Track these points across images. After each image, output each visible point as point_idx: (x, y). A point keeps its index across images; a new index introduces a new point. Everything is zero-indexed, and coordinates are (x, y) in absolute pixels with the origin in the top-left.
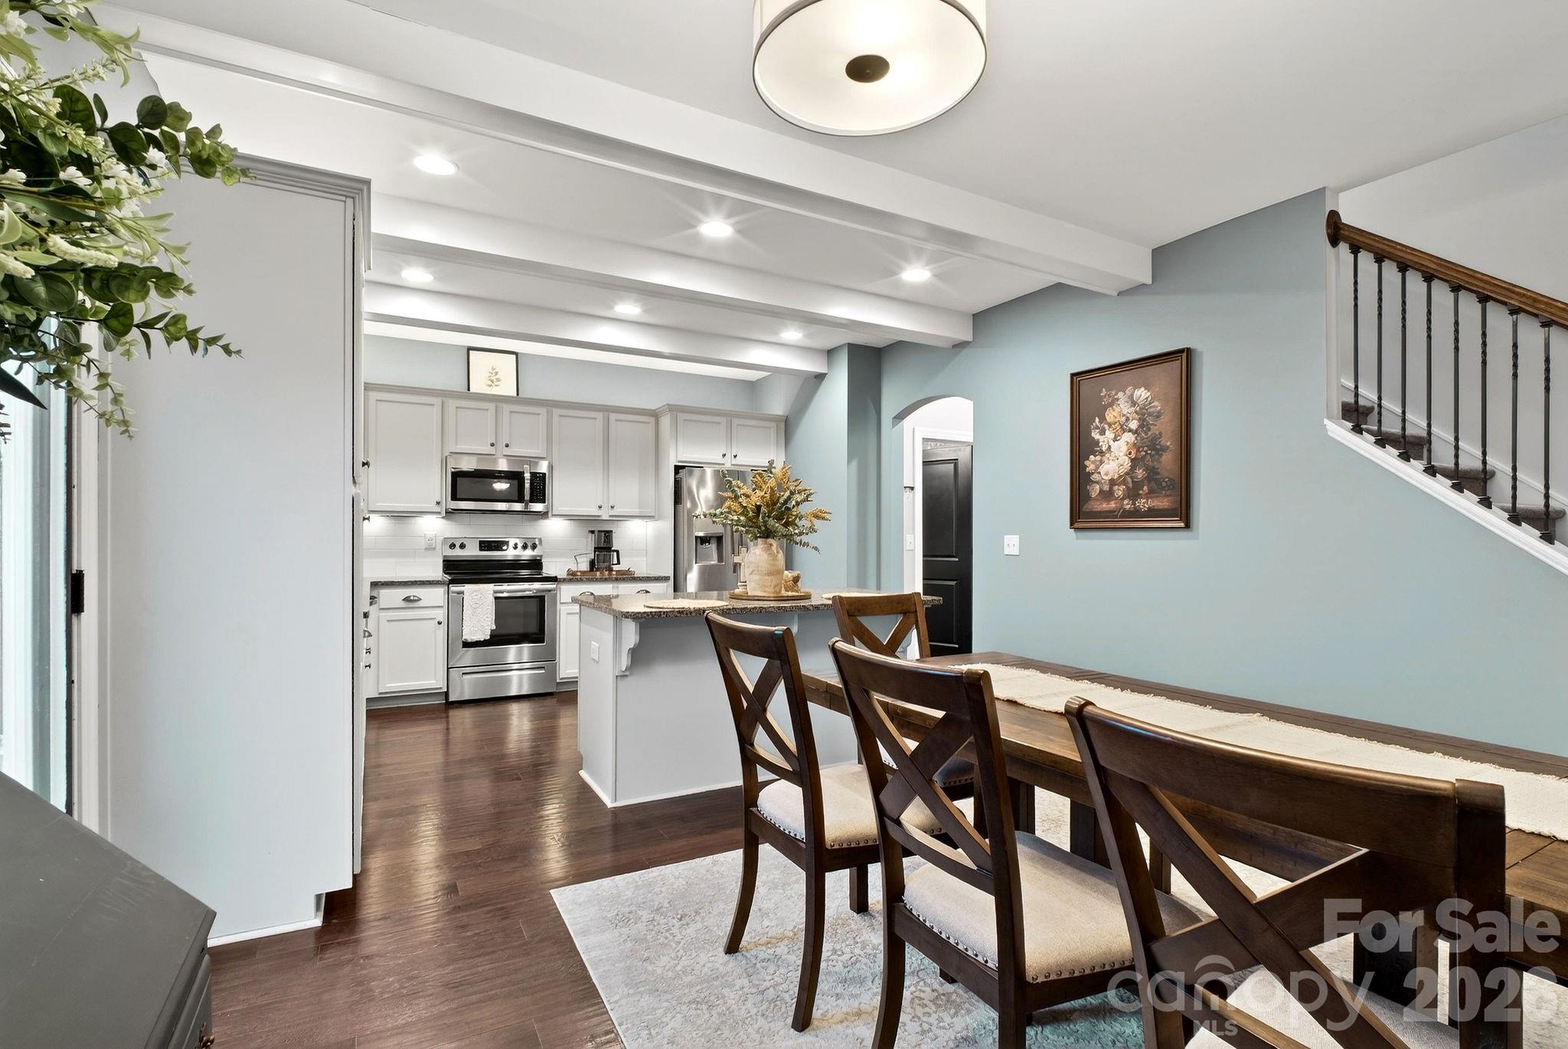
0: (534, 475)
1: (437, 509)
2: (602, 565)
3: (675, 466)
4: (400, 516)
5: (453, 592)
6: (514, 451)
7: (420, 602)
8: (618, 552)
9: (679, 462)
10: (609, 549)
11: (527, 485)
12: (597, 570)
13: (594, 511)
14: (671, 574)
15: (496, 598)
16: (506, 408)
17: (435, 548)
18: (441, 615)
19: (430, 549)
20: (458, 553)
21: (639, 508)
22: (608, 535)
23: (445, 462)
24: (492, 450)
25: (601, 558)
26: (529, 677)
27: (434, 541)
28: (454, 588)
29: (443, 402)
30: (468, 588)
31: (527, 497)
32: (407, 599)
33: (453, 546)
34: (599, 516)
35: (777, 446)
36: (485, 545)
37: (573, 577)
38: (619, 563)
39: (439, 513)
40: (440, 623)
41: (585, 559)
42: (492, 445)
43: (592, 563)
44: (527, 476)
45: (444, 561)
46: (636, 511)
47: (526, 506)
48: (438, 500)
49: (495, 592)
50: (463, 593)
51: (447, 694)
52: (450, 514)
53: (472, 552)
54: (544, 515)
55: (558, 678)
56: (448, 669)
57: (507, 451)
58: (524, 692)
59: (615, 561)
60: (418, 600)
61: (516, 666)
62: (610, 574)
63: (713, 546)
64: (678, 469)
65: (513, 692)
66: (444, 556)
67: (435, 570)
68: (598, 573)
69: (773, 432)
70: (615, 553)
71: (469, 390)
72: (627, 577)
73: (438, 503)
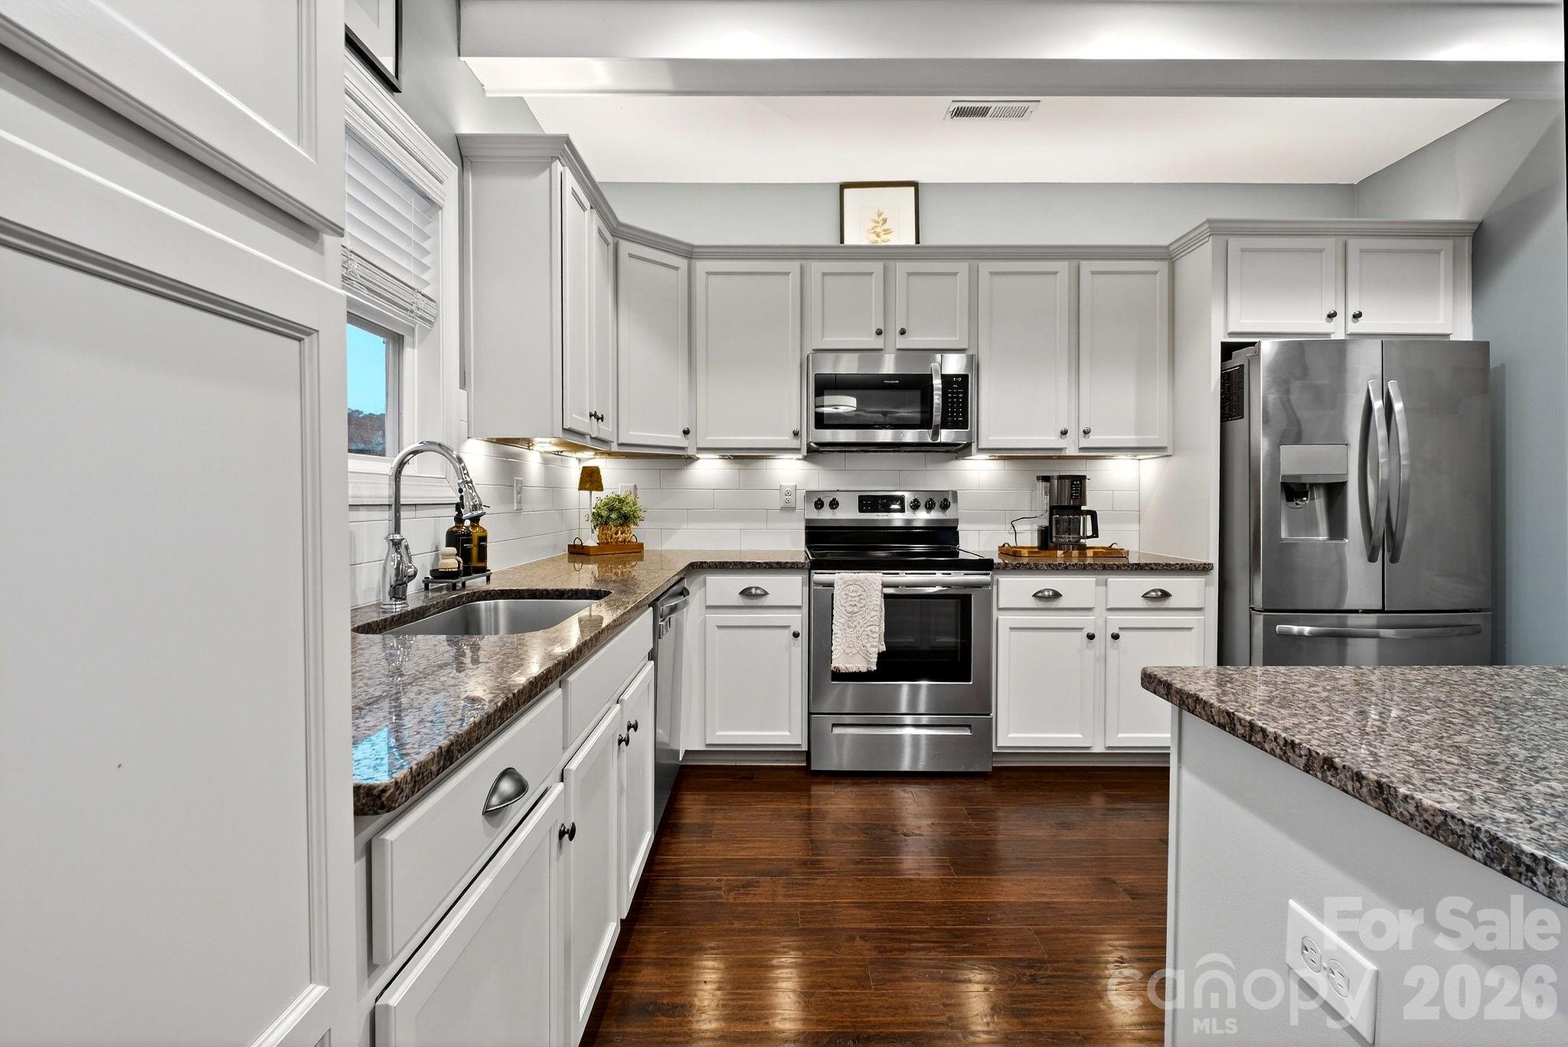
0: (946, 379)
1: (795, 444)
2: (1067, 538)
3: (1223, 344)
4: (744, 457)
5: (817, 584)
6: (913, 341)
7: (764, 598)
8: (1093, 514)
9: (1232, 334)
10: (1076, 510)
11: (937, 399)
12: (1058, 546)
13: (1051, 440)
14: (1213, 559)
15: (886, 596)
16: (902, 267)
17: (794, 509)
18: (797, 620)
19: (788, 508)
20: (826, 515)
21: (1137, 433)
22: (1078, 484)
23: (805, 364)
24: (877, 343)
25: (1064, 526)
26: (927, 739)
27: (793, 495)
28: (820, 577)
29: (802, 267)
30: (840, 578)
31: (937, 418)
32: (746, 593)
33: (819, 505)
34: (1060, 449)
35: (1454, 295)
36: (868, 503)
37: (1013, 561)
38: (1095, 534)
39: (797, 450)
40: (796, 635)
41: (1028, 527)
42: (879, 333)
43: (1045, 535)
44: (937, 382)
45: (807, 528)
46: (1130, 439)
47: (936, 434)
48: (796, 427)
49: (885, 585)
50: (831, 585)
51: (808, 753)
52: (815, 452)
53: (848, 513)
54: (960, 451)
55: (994, 746)
56: (810, 714)
57: (903, 343)
58: (921, 767)
59: (1089, 533)
60: (764, 595)
61: (908, 719)
62: (1083, 555)
63: (1319, 503)
64: (1228, 350)
65: (906, 766)
66: (808, 521)
67: (793, 545)
68: (1060, 553)
69: (1444, 263)
70: (1089, 517)
71: (842, 241)
72: (1113, 562)
73: (796, 434)
